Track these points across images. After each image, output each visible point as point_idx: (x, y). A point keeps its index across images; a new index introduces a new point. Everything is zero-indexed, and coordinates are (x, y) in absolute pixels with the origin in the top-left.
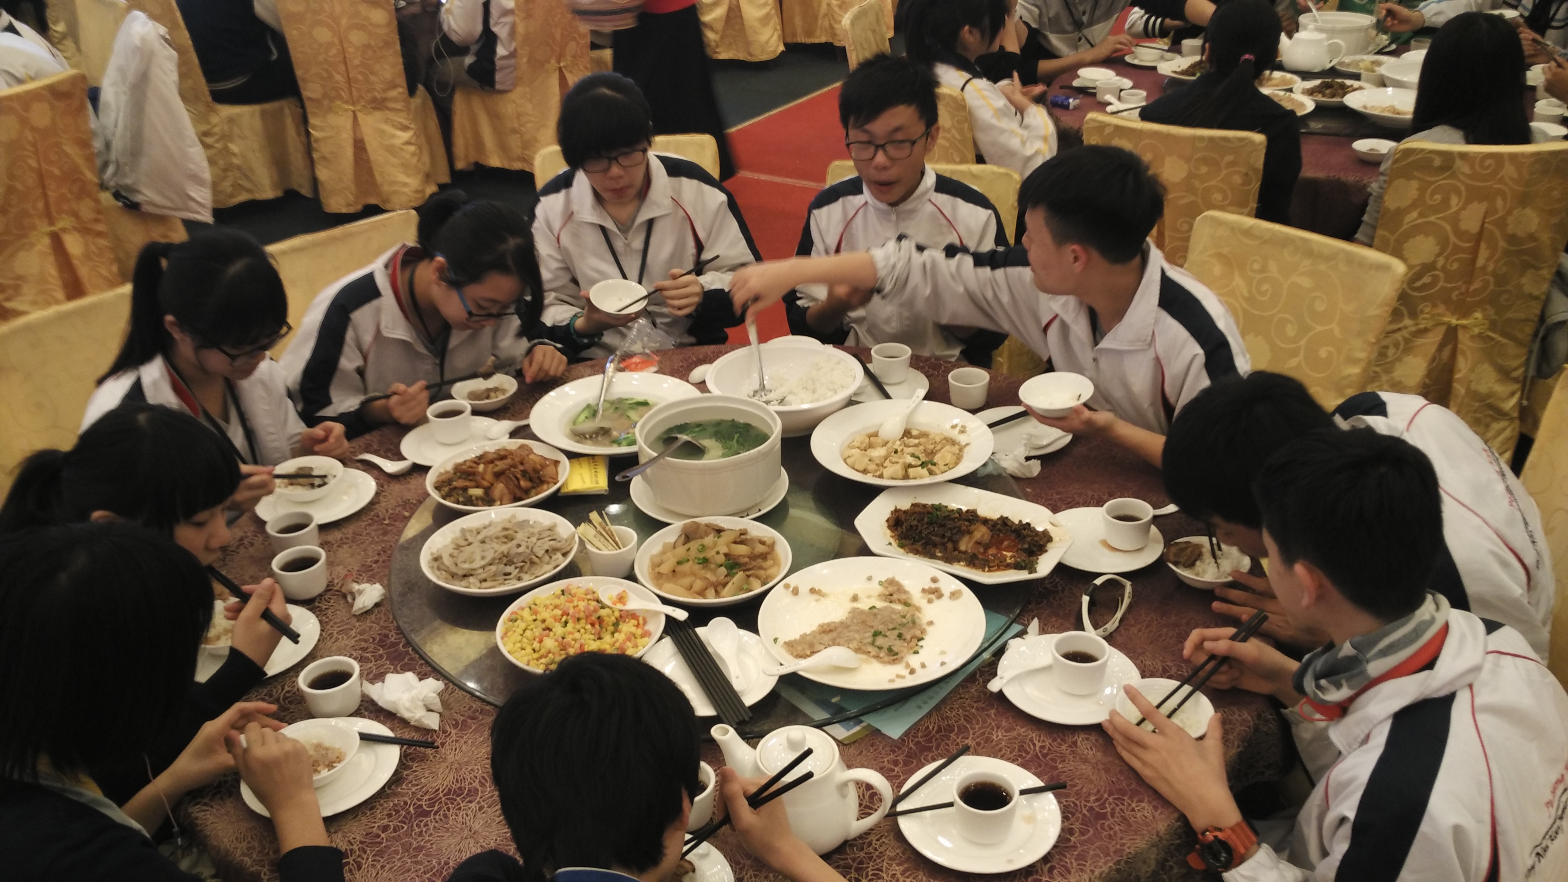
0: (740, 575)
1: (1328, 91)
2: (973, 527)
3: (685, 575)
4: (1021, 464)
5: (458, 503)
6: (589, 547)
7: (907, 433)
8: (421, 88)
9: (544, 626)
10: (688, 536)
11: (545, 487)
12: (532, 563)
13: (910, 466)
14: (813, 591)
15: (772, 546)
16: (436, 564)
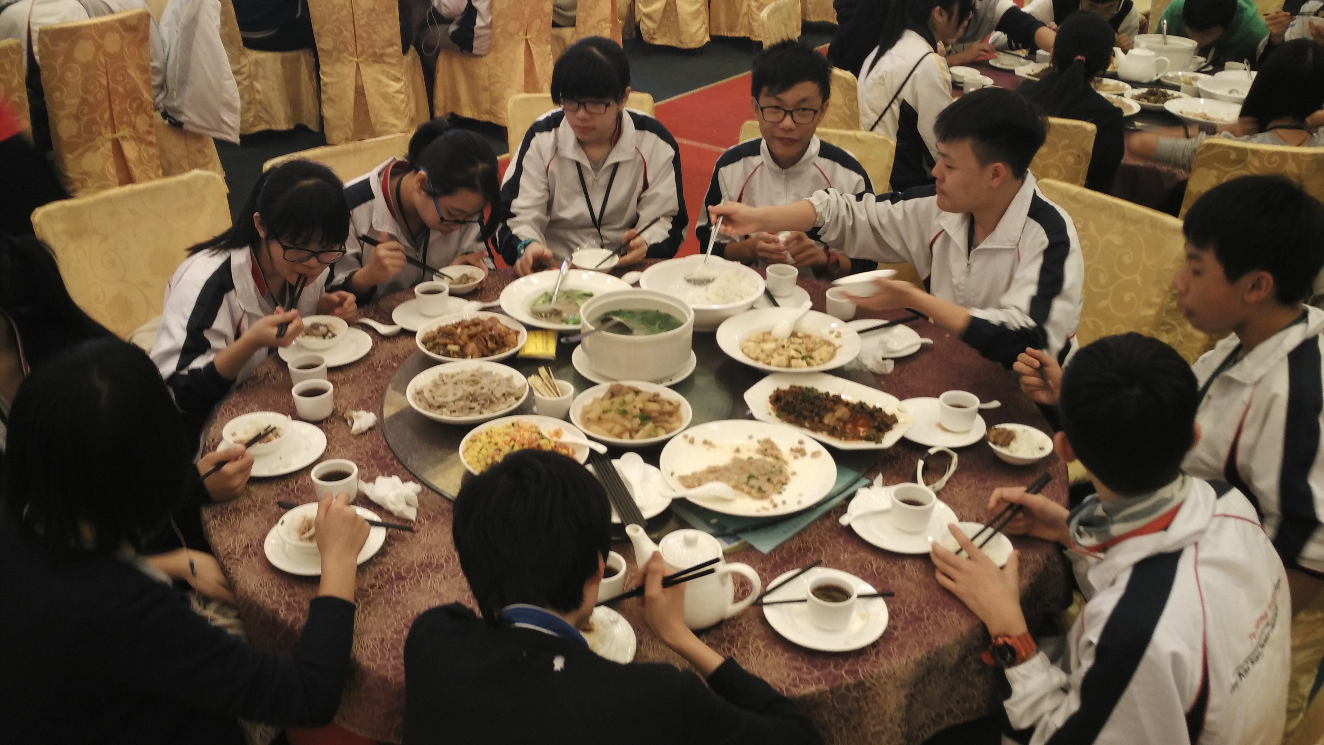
0: (650, 426)
1: (1152, 98)
2: (836, 407)
3: (608, 421)
4: (878, 362)
5: (439, 354)
6: (536, 393)
7: (794, 334)
8: (412, 48)
9: (496, 447)
10: (613, 394)
11: (507, 348)
12: (492, 402)
13: (793, 358)
14: (705, 442)
15: (678, 407)
16: (418, 397)
